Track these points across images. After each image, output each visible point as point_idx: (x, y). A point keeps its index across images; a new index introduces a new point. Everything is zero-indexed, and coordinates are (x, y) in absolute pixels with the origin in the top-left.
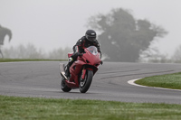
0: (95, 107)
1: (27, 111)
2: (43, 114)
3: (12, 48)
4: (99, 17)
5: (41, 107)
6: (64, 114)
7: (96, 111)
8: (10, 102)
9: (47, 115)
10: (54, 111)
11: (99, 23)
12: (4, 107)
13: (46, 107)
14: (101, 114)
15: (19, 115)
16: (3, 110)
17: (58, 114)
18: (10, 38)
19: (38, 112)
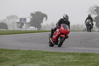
0: (92, 57)
1: (55, 59)
2: (64, 61)
3: (47, 24)
4: (95, 7)
5: (63, 57)
6: (75, 61)
7: (93, 59)
8: (45, 54)
9: (66, 61)
10: (70, 59)
11: (95, 10)
12: (42, 57)
13: (65, 57)
14: (95, 60)
15: (50, 61)
16: (42, 59)
17: (72, 61)
18: (47, 19)
19: (61, 60)
